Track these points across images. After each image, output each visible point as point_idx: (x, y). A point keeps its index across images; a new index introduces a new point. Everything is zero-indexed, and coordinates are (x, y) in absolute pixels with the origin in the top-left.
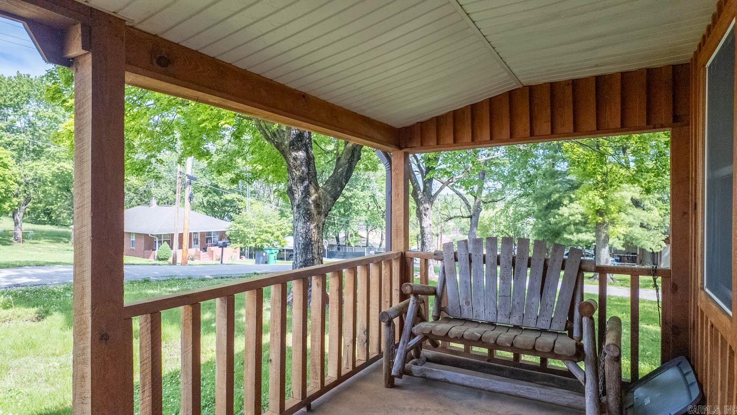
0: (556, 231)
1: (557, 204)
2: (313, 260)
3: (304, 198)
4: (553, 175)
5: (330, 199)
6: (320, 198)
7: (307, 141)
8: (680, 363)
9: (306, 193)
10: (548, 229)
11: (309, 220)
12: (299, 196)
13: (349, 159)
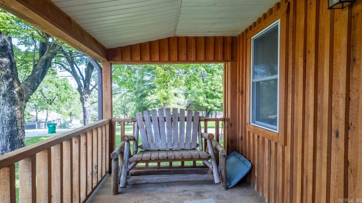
0: (145, 108)
1: (144, 96)
2: (18, 131)
3: (9, 89)
4: (143, 82)
5: (30, 90)
6: (22, 90)
7: (10, 51)
8: (234, 154)
9: (11, 86)
10: (142, 106)
11: (14, 104)
12: (5, 89)
13: (43, 66)
